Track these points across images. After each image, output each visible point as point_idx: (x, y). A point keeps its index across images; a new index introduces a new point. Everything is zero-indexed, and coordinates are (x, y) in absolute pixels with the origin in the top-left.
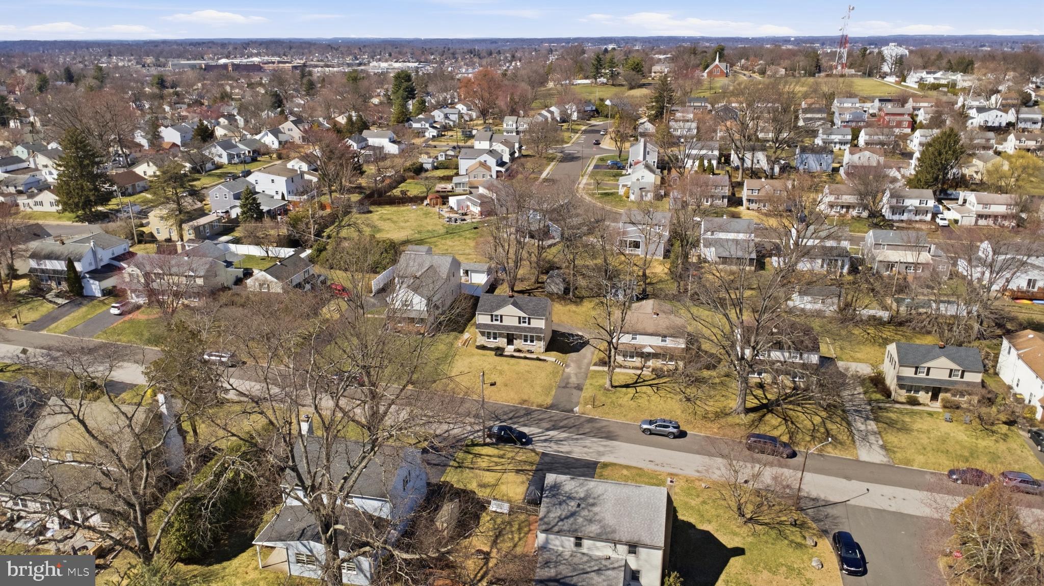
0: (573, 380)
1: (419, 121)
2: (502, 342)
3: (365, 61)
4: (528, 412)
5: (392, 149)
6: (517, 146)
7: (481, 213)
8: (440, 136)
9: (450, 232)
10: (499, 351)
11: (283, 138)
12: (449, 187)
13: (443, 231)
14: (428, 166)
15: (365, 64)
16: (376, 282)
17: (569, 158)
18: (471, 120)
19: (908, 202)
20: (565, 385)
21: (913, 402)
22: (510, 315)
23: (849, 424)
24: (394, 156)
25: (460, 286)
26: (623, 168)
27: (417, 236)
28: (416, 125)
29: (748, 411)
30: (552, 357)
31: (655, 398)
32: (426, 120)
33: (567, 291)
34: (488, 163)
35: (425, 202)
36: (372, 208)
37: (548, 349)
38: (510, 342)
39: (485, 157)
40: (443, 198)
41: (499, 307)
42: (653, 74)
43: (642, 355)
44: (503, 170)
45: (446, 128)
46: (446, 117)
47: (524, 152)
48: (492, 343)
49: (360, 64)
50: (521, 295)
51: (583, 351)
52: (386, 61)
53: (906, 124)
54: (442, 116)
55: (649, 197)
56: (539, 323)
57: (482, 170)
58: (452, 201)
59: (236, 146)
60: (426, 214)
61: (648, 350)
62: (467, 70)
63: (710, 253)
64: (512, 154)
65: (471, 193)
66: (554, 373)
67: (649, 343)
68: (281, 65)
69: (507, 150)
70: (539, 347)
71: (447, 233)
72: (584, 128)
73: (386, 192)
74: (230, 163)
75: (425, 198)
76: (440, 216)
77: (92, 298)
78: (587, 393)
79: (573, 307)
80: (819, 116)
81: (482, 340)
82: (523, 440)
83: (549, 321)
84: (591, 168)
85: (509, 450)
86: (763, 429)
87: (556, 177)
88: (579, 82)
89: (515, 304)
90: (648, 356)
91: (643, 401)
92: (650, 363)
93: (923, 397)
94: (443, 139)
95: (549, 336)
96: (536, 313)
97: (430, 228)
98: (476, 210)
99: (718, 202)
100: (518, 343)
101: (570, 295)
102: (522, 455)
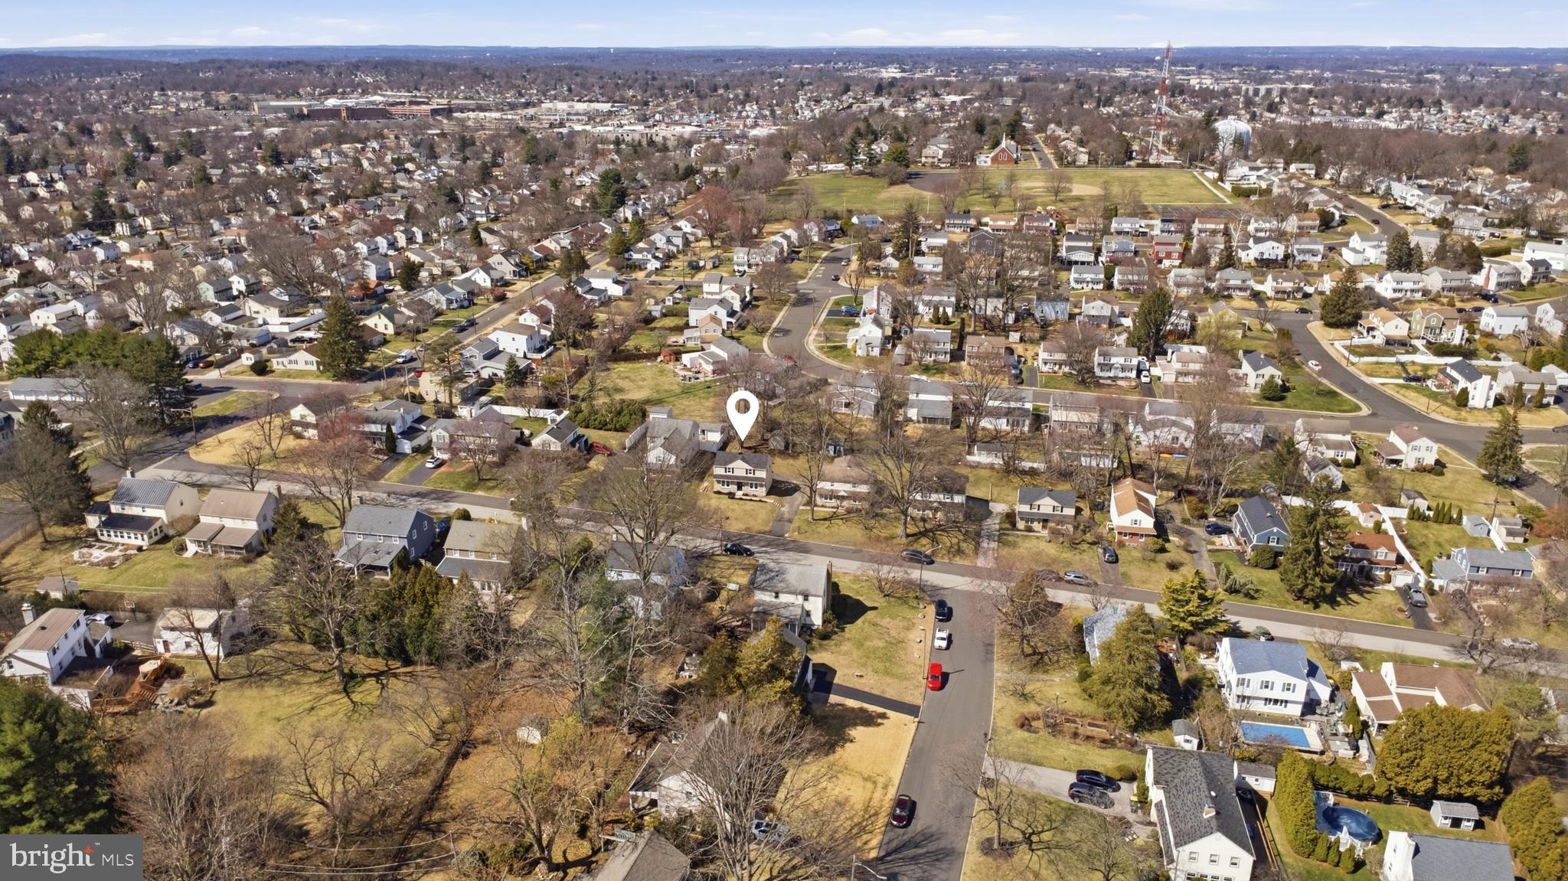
0: (786, 516)
1: (641, 251)
2: (733, 488)
3: (534, 99)
4: (751, 536)
5: (616, 291)
6: (748, 289)
7: (714, 372)
8: (664, 267)
9: (686, 392)
10: (731, 495)
11: (496, 275)
12: (681, 339)
13: (677, 389)
14: (657, 314)
15: (534, 105)
16: (629, 439)
17: (804, 300)
18: (697, 240)
19: (1114, 360)
20: (780, 519)
21: (1030, 530)
22: (740, 468)
23: (978, 543)
24: (620, 299)
25: (699, 443)
26: (857, 315)
27: (656, 396)
28: (636, 256)
29: (908, 536)
30: (771, 500)
31: (843, 527)
32: (648, 251)
33: (787, 447)
34: (719, 316)
35: (660, 359)
36: (610, 365)
37: (768, 494)
38: (740, 488)
39: (716, 308)
40: (677, 355)
41: (731, 461)
42: (923, 160)
43: (838, 497)
44: (733, 320)
45: (670, 257)
46: (669, 241)
47: (756, 293)
48: (725, 489)
49: (527, 105)
50: (749, 452)
51: (796, 495)
52: (565, 100)
53: (1176, 255)
54: (664, 240)
55: (876, 352)
56: (761, 474)
57: (713, 326)
58: (686, 358)
59: (452, 290)
60: (662, 371)
61: (842, 494)
62: (682, 117)
63: (913, 413)
64: (742, 300)
65: (703, 349)
66: (773, 511)
67: (842, 488)
68: (415, 107)
69: (738, 297)
70: (761, 492)
71: (683, 392)
72: (825, 254)
73: (620, 345)
74: (448, 308)
75: (659, 354)
76: (675, 375)
77: (405, 455)
78: (795, 525)
79: (791, 461)
80: (1083, 244)
81: (718, 487)
82: (749, 553)
83: (770, 472)
84: (824, 316)
85: (737, 559)
86: (917, 547)
87: (786, 327)
88: (831, 167)
89: (743, 460)
90: (843, 498)
91: (835, 529)
92: (845, 503)
93: (1037, 526)
94: (667, 272)
95: (770, 483)
96: (759, 466)
97: (666, 387)
98: (709, 368)
99: (941, 358)
100: (746, 489)
101: (789, 450)
102: (747, 561)
